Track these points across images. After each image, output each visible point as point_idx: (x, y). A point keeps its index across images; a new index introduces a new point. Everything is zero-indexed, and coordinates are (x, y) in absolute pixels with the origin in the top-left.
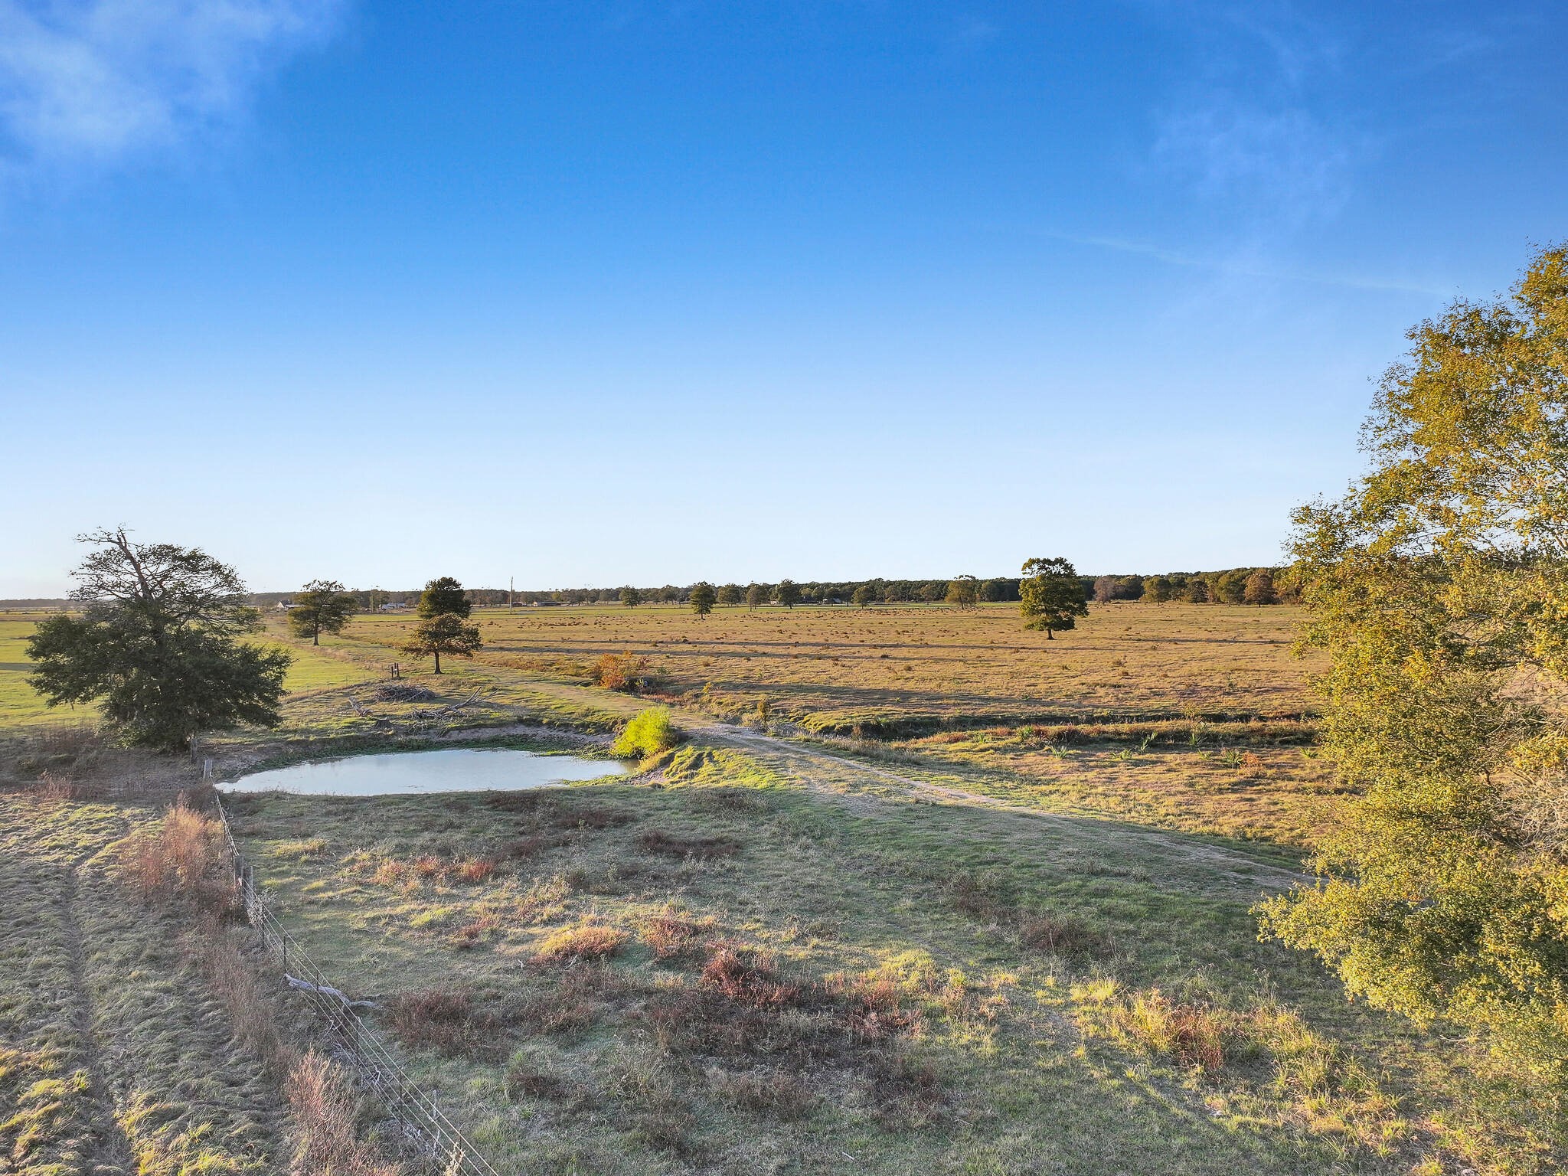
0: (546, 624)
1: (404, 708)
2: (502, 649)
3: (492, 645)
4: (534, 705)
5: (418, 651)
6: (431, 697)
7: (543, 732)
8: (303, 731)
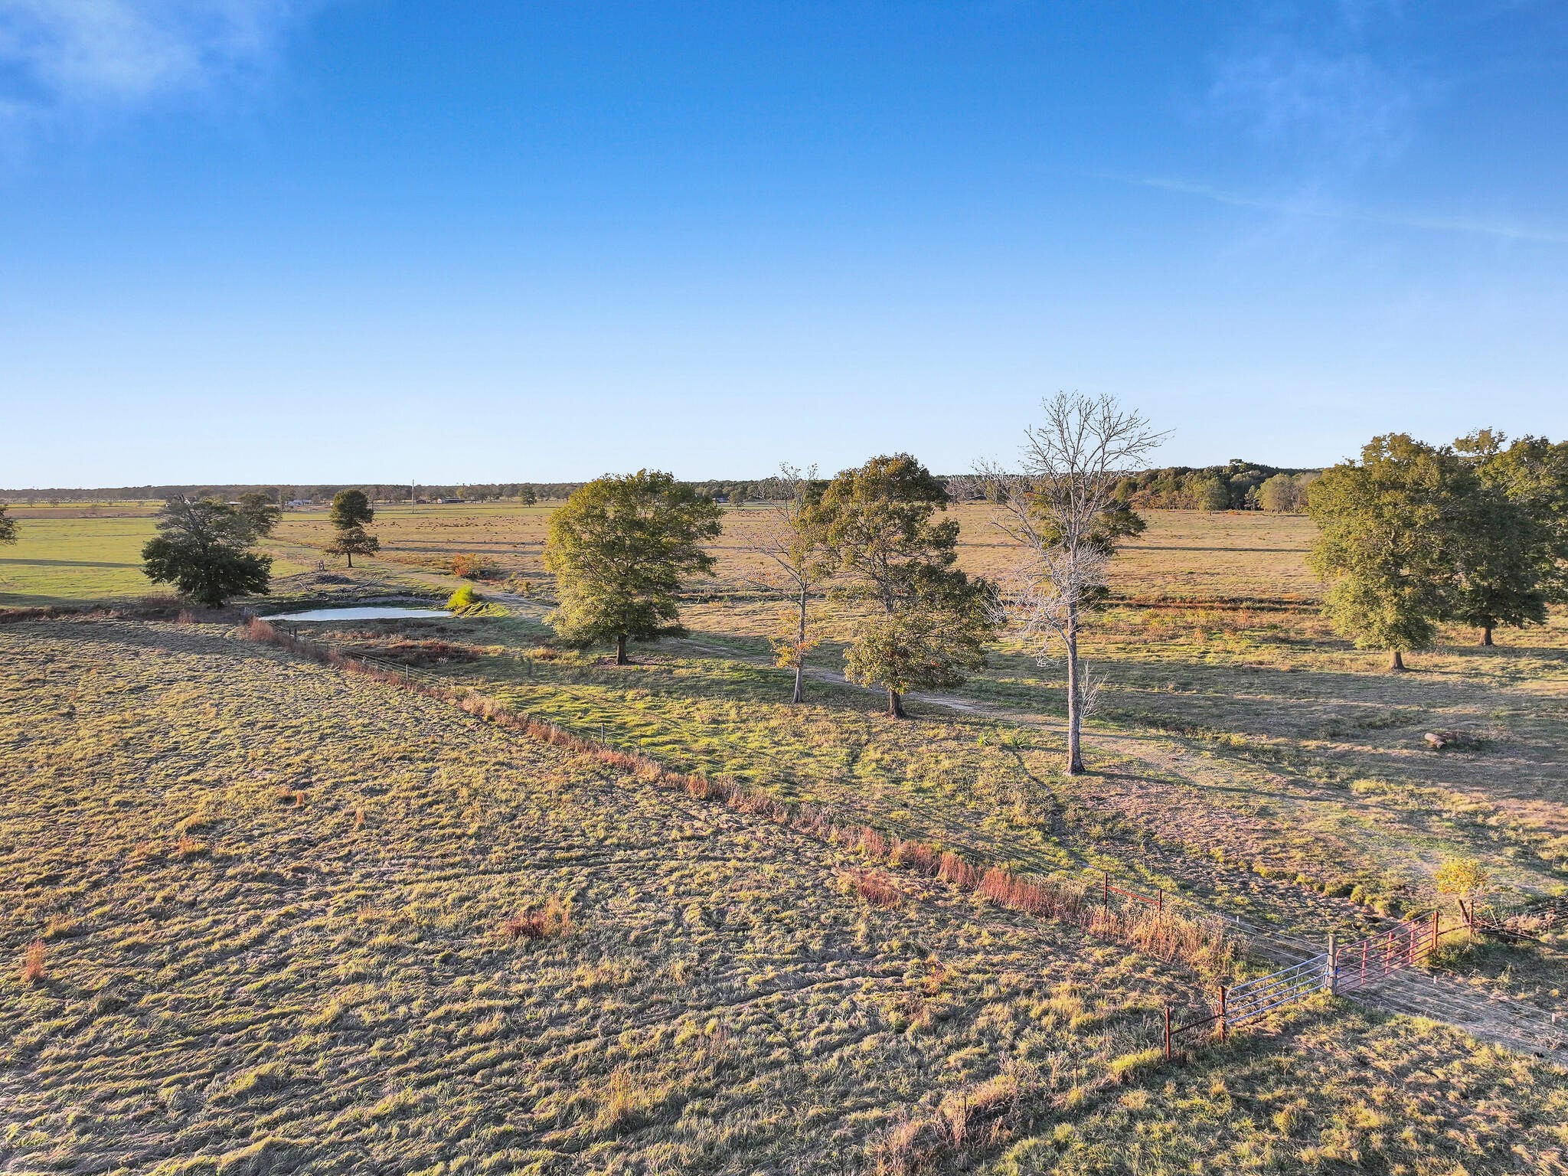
0: (441, 525)
1: (331, 588)
2: (397, 549)
3: (391, 546)
4: (410, 585)
5: (336, 552)
6: (348, 581)
7: (413, 599)
8: (279, 598)
